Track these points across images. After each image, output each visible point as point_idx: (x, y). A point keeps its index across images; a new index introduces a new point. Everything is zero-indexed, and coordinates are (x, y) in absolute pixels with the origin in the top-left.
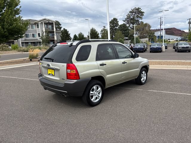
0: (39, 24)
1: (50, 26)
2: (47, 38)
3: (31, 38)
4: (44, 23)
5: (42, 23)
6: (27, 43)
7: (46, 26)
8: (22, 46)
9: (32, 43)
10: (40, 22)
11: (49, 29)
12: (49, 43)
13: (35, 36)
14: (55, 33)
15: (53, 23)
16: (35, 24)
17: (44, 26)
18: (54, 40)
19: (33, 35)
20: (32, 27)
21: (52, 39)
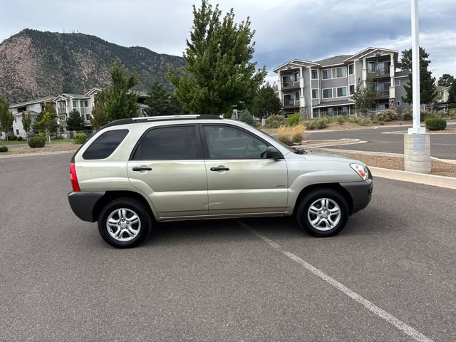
0: (354, 64)
1: (381, 66)
2: (368, 95)
3: (334, 97)
4: (367, 60)
5: (361, 60)
6: (326, 109)
7: (370, 66)
8: (314, 116)
9: (335, 108)
10: (357, 60)
11: (378, 72)
12: (374, 107)
13: (344, 94)
14: (392, 80)
15: (389, 56)
16: (346, 65)
17: (364, 68)
18: (387, 100)
19: (340, 92)
20: (338, 72)
21: (383, 97)
